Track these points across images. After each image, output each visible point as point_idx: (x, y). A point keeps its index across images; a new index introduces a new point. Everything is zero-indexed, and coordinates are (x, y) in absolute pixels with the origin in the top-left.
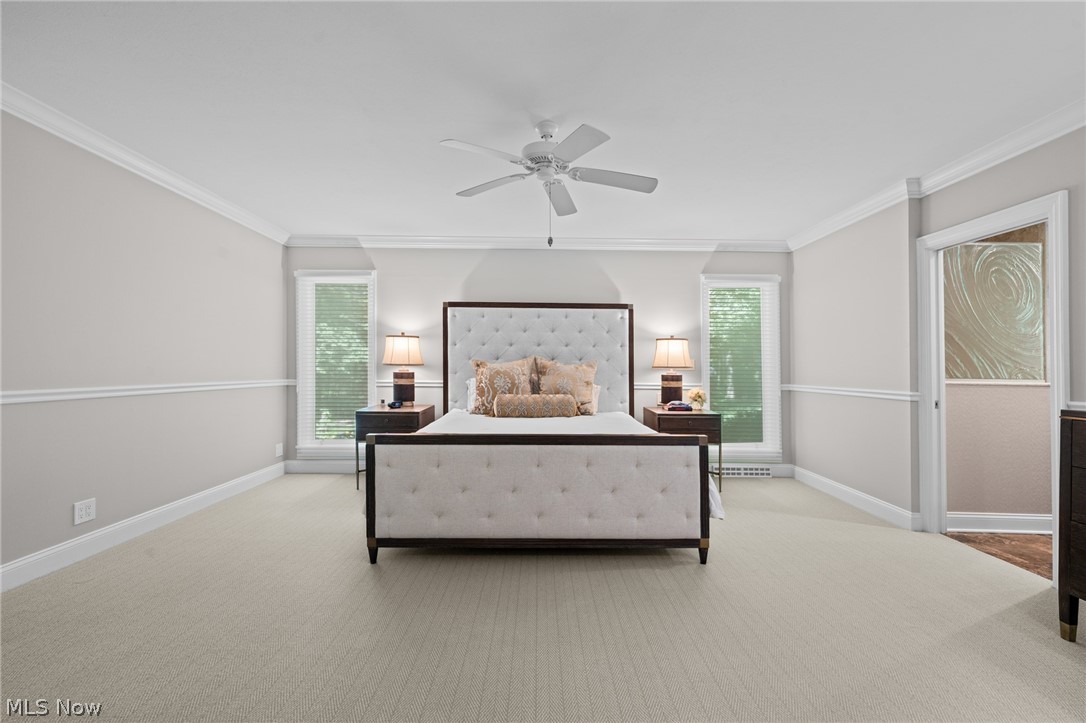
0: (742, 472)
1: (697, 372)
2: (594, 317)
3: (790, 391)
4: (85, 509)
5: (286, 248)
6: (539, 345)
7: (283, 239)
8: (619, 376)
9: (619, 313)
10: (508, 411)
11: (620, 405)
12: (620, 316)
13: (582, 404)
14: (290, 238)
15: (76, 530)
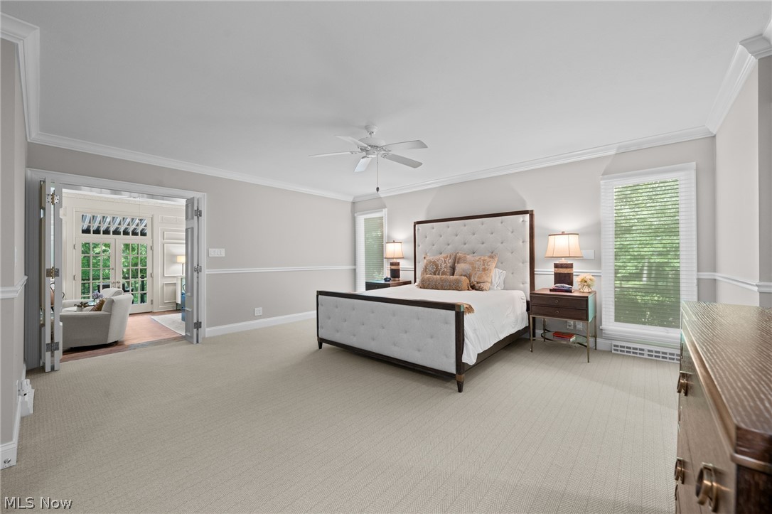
0: (647, 353)
1: (597, 261)
2: (502, 223)
3: (715, 279)
4: (258, 311)
5: (354, 203)
6: (465, 244)
7: (351, 199)
8: (521, 264)
9: (520, 217)
10: (426, 285)
11: (522, 285)
12: (521, 220)
13: (478, 283)
14: (354, 198)
15: (254, 317)
